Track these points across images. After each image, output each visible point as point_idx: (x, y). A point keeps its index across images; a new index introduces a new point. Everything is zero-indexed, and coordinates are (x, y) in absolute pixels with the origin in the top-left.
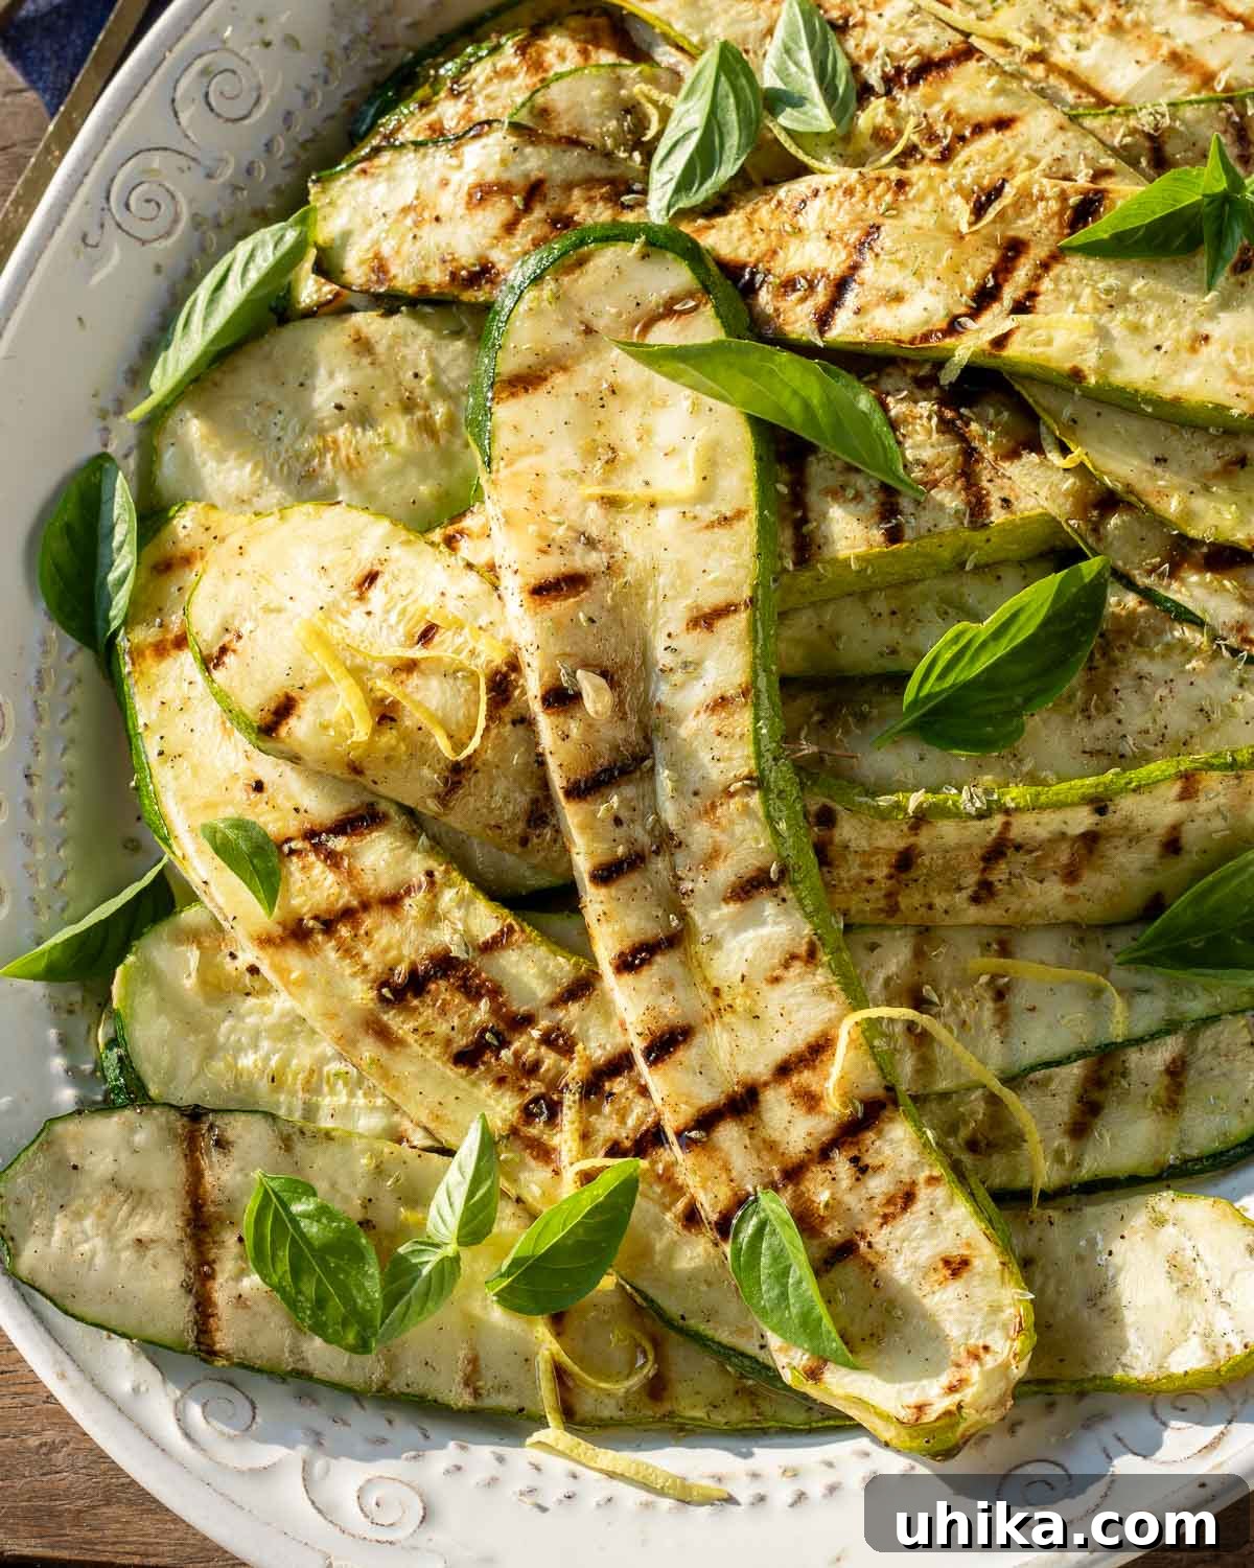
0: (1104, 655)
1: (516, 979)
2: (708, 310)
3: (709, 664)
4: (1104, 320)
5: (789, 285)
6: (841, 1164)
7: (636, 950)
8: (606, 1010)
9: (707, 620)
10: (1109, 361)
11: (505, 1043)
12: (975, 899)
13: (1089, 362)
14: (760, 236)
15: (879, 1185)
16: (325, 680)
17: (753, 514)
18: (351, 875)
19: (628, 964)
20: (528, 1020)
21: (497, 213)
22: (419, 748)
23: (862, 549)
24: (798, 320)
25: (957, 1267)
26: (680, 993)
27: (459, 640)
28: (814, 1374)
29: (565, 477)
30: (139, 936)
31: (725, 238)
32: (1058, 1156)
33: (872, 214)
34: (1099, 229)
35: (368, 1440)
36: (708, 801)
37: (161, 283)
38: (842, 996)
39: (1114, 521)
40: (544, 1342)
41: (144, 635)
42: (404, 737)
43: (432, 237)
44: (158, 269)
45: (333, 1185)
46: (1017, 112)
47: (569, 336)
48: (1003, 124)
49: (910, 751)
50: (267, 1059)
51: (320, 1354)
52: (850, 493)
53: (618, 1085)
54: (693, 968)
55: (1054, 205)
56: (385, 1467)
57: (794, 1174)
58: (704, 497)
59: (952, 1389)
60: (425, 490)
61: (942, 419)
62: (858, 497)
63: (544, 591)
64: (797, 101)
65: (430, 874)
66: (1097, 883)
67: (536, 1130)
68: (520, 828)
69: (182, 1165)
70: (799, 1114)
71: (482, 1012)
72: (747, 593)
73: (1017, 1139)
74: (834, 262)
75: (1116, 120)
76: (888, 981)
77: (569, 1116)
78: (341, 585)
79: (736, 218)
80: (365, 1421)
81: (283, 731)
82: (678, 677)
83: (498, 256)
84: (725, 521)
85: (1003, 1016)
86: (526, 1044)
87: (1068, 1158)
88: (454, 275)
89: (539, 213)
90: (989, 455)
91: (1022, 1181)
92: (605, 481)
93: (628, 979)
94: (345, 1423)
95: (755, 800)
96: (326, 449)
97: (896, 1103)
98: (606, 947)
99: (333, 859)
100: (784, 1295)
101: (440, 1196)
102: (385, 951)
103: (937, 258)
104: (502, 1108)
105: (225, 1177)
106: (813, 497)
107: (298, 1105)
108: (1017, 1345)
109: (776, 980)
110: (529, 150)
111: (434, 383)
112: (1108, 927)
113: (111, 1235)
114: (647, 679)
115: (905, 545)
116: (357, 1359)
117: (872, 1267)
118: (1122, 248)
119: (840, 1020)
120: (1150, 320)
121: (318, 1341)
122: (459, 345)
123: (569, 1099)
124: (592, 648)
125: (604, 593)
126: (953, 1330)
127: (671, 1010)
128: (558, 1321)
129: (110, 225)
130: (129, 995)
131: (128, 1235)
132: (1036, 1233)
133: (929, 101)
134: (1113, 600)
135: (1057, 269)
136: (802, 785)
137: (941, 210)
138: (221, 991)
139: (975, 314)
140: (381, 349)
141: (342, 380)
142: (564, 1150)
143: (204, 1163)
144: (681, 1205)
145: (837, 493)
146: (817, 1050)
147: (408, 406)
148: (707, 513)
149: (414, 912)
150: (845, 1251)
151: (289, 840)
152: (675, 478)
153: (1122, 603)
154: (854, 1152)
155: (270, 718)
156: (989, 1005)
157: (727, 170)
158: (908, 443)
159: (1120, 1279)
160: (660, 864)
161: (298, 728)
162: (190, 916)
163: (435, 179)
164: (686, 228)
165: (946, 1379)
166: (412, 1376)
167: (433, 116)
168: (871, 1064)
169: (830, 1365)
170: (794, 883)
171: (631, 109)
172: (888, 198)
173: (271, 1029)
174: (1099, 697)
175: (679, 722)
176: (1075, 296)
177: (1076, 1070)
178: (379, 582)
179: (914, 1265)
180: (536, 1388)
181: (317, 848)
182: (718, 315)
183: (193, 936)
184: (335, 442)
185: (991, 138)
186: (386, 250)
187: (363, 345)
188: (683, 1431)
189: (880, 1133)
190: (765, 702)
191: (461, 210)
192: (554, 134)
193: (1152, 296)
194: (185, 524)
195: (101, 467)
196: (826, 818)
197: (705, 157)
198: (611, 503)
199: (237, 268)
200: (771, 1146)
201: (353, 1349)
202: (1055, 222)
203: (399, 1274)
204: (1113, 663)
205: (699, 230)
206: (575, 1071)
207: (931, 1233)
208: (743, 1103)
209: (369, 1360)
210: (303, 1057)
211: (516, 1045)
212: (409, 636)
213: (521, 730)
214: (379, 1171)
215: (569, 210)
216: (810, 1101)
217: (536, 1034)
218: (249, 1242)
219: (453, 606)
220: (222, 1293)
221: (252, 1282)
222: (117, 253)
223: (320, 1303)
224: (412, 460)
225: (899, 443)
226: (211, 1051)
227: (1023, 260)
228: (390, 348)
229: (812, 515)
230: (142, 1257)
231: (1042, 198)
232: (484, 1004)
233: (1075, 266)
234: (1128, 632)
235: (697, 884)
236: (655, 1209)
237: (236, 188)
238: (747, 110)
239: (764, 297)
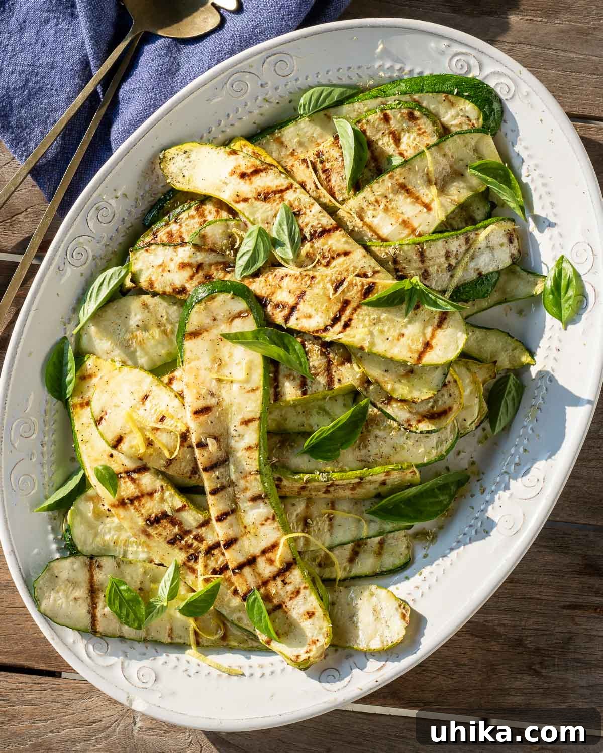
0: (366, 428)
1: (186, 520)
2: (251, 317)
3: (246, 436)
4: (372, 329)
5: (277, 306)
6: (279, 581)
7: (222, 515)
8: (213, 530)
9: (246, 422)
10: (372, 344)
11: (182, 539)
12: (324, 493)
13: (366, 345)
14: (269, 287)
15: (290, 588)
16: (131, 432)
17: (262, 388)
18: (138, 486)
19: (219, 519)
20: (189, 532)
21: (187, 273)
22: (160, 453)
23: (294, 397)
24: (279, 318)
25: (311, 615)
26: (235, 528)
27: (172, 422)
28: (268, 642)
29: (205, 370)
30: (75, 500)
31: (258, 286)
32: (345, 569)
33: (304, 287)
34: (372, 297)
35: (140, 654)
36: (245, 476)
37: (83, 279)
38: (282, 530)
39: (372, 387)
40: (192, 624)
41: (77, 400)
42: (155, 450)
43: (168, 277)
44: (82, 275)
45: (132, 578)
46: (351, 250)
47: (208, 321)
48: (346, 254)
49: (306, 458)
50: (113, 537)
51: (127, 630)
52: (292, 378)
53: (215, 552)
54: (239, 519)
55: (360, 288)
56: (145, 662)
57: (265, 583)
58: (247, 381)
59: (307, 652)
60: (163, 352)
61: (321, 351)
62: (294, 379)
63: (197, 413)
64: (282, 245)
65: (162, 487)
66: (360, 492)
67: (191, 564)
68: (189, 474)
69: (88, 574)
70: (268, 565)
71: (176, 529)
72: (258, 415)
73: (332, 564)
74: (291, 301)
75: (383, 249)
76: (297, 515)
77: (201, 560)
78: (137, 400)
79: (261, 279)
80: (139, 647)
81: (119, 448)
82: (237, 439)
83: (188, 286)
84: (253, 390)
85: (331, 526)
86: (189, 539)
87: (348, 569)
88: (174, 290)
89: (201, 274)
90: (336, 364)
91: (333, 576)
92: (218, 371)
93: (219, 523)
94: (134, 648)
95: (258, 477)
96: (133, 338)
97: (296, 563)
98: (214, 512)
99: (133, 481)
100: (261, 620)
101: (162, 583)
102: (148, 510)
103: (322, 305)
104: (181, 557)
105: (100, 577)
106: (281, 378)
107: (122, 551)
108: (326, 640)
109: (263, 524)
110: (198, 253)
111: (167, 319)
112: (364, 500)
113: (67, 597)
114: (228, 438)
115: (308, 396)
116: (138, 631)
117: (286, 613)
118: (378, 304)
119: (281, 537)
120: (386, 329)
121: (126, 627)
122: (175, 307)
123: (201, 555)
124: (212, 431)
125: (215, 413)
126: (309, 634)
127: (231, 533)
128: (196, 620)
129: (67, 263)
130: (73, 518)
131: (72, 597)
132: (336, 594)
133: (324, 245)
134: (370, 410)
135: (359, 310)
136: (273, 471)
137: (324, 288)
138: (100, 515)
139: (332, 326)
140: (151, 307)
141: (139, 317)
142: (199, 570)
143: (94, 573)
144: (232, 588)
145: (288, 377)
146: (274, 546)
147: (159, 326)
148: (248, 387)
149: (157, 499)
150: (279, 607)
151: (120, 473)
152: (239, 373)
153: (372, 410)
154: (283, 578)
155: (115, 443)
156: (327, 522)
157: (260, 264)
158: (311, 360)
159: (359, 612)
160: (230, 490)
161: (123, 446)
162: (90, 492)
163: (169, 257)
164: (246, 282)
165: (305, 648)
166: (154, 634)
167: (168, 229)
168: (290, 552)
169: (273, 641)
170: (269, 499)
171: (231, 236)
172: (308, 282)
173: (114, 528)
174: (364, 443)
175: (237, 452)
176: (363, 320)
177: (350, 546)
178: (148, 399)
179: (299, 614)
180: (189, 636)
181: (129, 476)
182: (255, 319)
183: (91, 499)
184: (136, 335)
185: (342, 259)
186: (153, 278)
187: (145, 306)
188: (231, 649)
189: (291, 572)
190: (262, 448)
191: (176, 269)
192: (206, 248)
193: (388, 320)
194: (90, 363)
195: (64, 342)
196: (280, 480)
197: (253, 259)
198: (219, 380)
199: (107, 280)
200: (259, 574)
201: (137, 628)
202: (359, 294)
203: (150, 607)
204: (369, 431)
205: (250, 282)
206: (203, 547)
207: (304, 604)
208: (251, 562)
209: (141, 631)
210: (124, 536)
211: (186, 539)
212: (157, 419)
213: (190, 449)
214: (145, 573)
215: (211, 273)
216: (271, 562)
217: (192, 536)
218: (107, 596)
219: (171, 410)
220: (99, 613)
221: (107, 610)
222: (69, 270)
223: (127, 616)
224: (160, 343)
225: (308, 360)
226: (96, 535)
227: (348, 307)
228: (154, 307)
229: (280, 384)
230: (76, 603)
231: (356, 285)
232: (177, 527)
233: (365, 310)
234: (374, 421)
235: (240, 496)
236: (225, 590)
237: (106, 246)
238: (266, 248)
239: (269, 308)
